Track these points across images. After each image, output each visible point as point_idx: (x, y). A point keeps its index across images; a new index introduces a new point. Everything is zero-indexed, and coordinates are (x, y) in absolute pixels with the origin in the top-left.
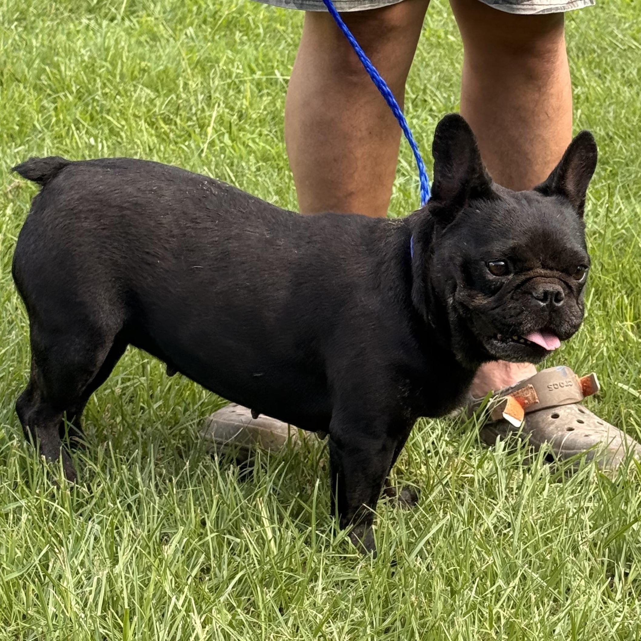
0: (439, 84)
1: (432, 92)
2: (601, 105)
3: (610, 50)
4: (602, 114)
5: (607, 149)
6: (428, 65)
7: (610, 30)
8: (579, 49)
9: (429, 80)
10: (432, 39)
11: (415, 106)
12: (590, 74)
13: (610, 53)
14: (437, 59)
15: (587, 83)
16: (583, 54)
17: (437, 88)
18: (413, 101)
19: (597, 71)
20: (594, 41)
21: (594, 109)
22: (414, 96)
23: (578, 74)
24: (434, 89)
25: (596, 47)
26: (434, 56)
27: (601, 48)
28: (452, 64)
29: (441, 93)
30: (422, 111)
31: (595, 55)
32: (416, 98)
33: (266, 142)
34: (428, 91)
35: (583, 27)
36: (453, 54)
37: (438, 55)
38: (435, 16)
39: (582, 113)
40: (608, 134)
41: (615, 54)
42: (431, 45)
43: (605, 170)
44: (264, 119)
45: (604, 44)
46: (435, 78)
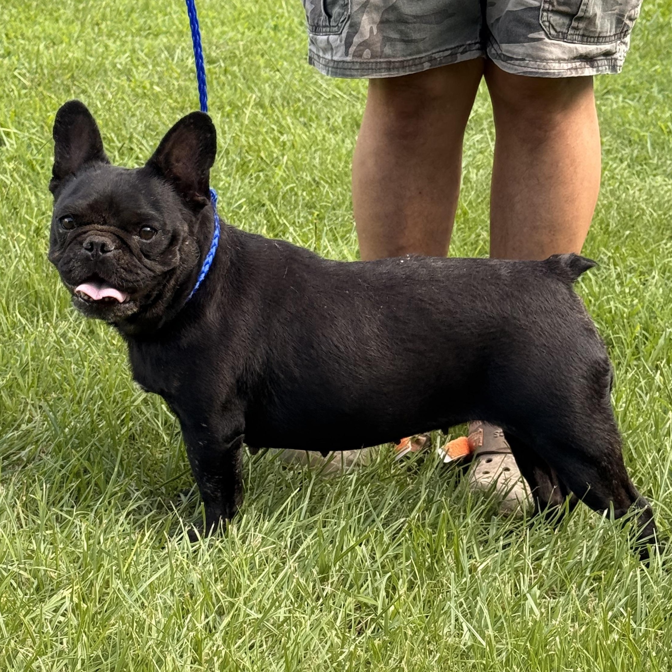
0: (144, 132)
1: (138, 140)
2: (307, 152)
3: (314, 99)
4: (308, 159)
5: (314, 194)
6: (133, 115)
7: (314, 80)
8: (284, 98)
9: (135, 129)
10: (137, 89)
12: (295, 122)
13: (314, 102)
14: (143, 109)
15: (293, 131)
16: (288, 103)
17: (144, 137)
18: (120, 149)
19: (302, 119)
20: (299, 91)
21: (300, 156)
22: (120, 145)
23: (283, 123)
24: (140, 138)
25: (300, 96)
26: (141, 106)
27: (306, 98)
28: (158, 113)
29: (147, 141)
30: (129, 159)
31: (300, 104)
32: (122, 146)
34: (135, 141)
35: (288, 77)
36: (158, 103)
37: (144, 105)
38: (140, 67)
39: (288, 159)
40: (314, 180)
41: (320, 102)
42: (137, 95)
43: (312, 214)
45: (309, 94)
46: (141, 127)
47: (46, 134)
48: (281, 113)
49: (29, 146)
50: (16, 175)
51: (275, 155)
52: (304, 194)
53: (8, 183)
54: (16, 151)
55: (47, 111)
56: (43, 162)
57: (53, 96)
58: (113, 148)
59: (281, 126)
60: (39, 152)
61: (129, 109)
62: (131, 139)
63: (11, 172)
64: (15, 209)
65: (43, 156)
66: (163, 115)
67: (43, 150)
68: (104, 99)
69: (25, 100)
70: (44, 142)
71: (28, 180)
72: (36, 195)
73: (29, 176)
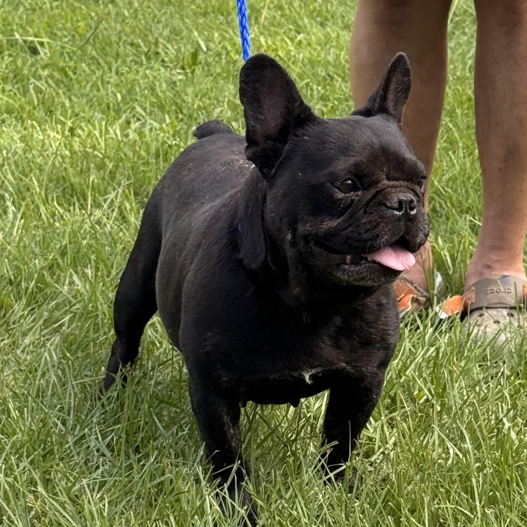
0: (169, 37)
1: (164, 45)
5: (328, 87)
6: (159, 22)
9: (160, 34)
11: (148, 59)
12: (313, 22)
14: (168, 16)
17: (168, 41)
19: (319, 19)
22: (146, 50)
23: (300, 23)
24: (165, 42)
26: (165, 13)
28: (182, 19)
29: (173, 46)
30: (155, 62)
32: (149, 51)
33: (9, 96)
34: (160, 45)
36: (182, 10)
37: (169, 12)
39: (304, 56)
40: (329, 76)
43: (326, 106)
44: (7, 78)
46: (166, 33)
47: (77, 43)
48: (299, 14)
49: (62, 54)
50: (50, 81)
51: (293, 54)
52: (320, 88)
53: (44, 89)
54: (50, 58)
55: (78, 21)
56: (76, 68)
57: (83, 7)
58: (140, 53)
59: (299, 26)
60: (71, 59)
61: (155, 16)
62: (156, 43)
63: (46, 79)
64: (51, 112)
65: (75, 63)
66: (187, 20)
67: (75, 58)
68: (131, 8)
69: (57, 11)
70: (75, 49)
71: (62, 86)
72: (70, 100)
73: (62, 82)
